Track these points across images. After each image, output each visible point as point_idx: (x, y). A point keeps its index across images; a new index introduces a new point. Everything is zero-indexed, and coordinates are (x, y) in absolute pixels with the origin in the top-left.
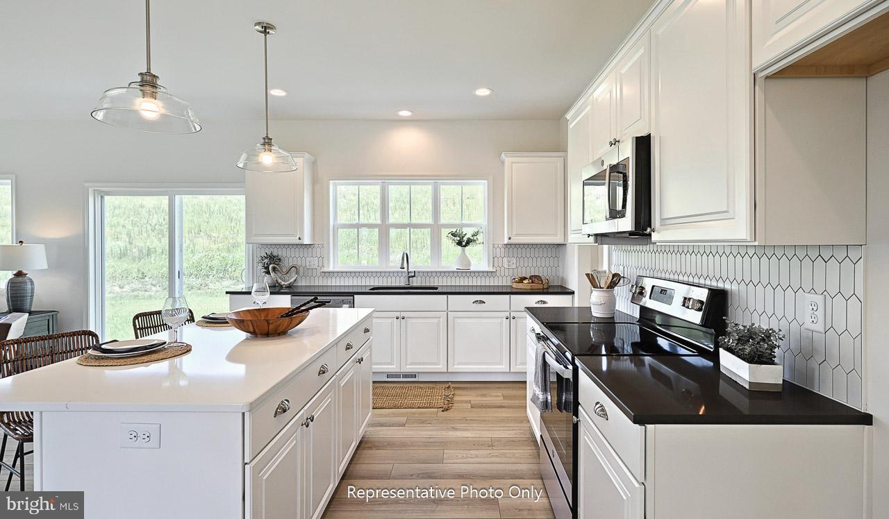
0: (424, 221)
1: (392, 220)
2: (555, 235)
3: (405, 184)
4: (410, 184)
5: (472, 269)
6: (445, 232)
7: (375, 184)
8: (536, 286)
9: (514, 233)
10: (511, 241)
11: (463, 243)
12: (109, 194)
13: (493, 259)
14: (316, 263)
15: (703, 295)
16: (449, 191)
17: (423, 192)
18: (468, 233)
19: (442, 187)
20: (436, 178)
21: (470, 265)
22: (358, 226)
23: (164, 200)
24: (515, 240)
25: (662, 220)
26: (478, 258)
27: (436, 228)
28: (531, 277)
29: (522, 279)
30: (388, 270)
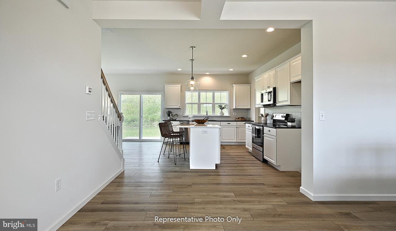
0: (210, 102)
1: (201, 102)
2: (248, 106)
3: (205, 92)
4: (206, 92)
5: (224, 115)
6: (217, 106)
7: (197, 92)
8: (243, 120)
9: (237, 106)
10: (236, 108)
11: (222, 108)
12: (123, 94)
13: (230, 113)
14: (181, 114)
15: (285, 115)
16: (217, 94)
17: (210, 94)
18: (223, 106)
19: (215, 93)
20: (213, 90)
21: (224, 114)
22: (192, 104)
23: (139, 96)
24: (237, 108)
25: (278, 102)
26: (226, 113)
27: (214, 104)
28: (241, 118)
29: (239, 118)
30: (201, 116)
